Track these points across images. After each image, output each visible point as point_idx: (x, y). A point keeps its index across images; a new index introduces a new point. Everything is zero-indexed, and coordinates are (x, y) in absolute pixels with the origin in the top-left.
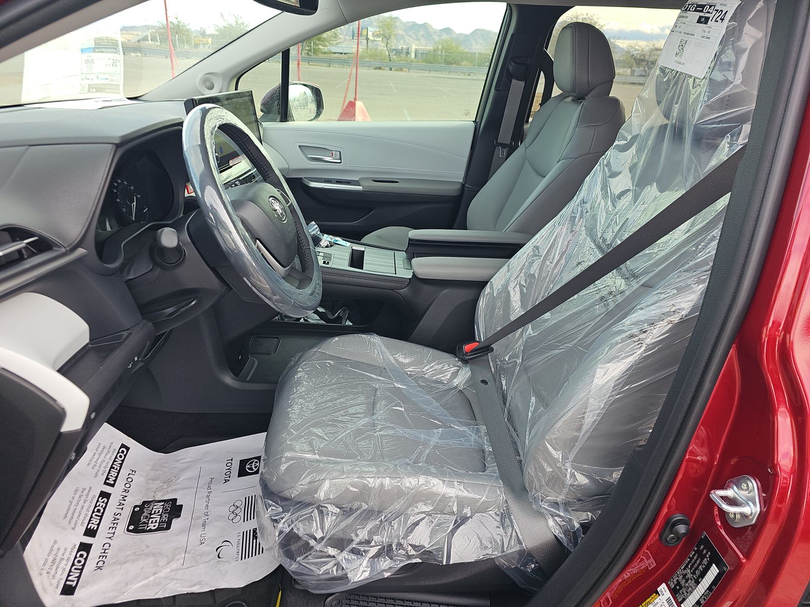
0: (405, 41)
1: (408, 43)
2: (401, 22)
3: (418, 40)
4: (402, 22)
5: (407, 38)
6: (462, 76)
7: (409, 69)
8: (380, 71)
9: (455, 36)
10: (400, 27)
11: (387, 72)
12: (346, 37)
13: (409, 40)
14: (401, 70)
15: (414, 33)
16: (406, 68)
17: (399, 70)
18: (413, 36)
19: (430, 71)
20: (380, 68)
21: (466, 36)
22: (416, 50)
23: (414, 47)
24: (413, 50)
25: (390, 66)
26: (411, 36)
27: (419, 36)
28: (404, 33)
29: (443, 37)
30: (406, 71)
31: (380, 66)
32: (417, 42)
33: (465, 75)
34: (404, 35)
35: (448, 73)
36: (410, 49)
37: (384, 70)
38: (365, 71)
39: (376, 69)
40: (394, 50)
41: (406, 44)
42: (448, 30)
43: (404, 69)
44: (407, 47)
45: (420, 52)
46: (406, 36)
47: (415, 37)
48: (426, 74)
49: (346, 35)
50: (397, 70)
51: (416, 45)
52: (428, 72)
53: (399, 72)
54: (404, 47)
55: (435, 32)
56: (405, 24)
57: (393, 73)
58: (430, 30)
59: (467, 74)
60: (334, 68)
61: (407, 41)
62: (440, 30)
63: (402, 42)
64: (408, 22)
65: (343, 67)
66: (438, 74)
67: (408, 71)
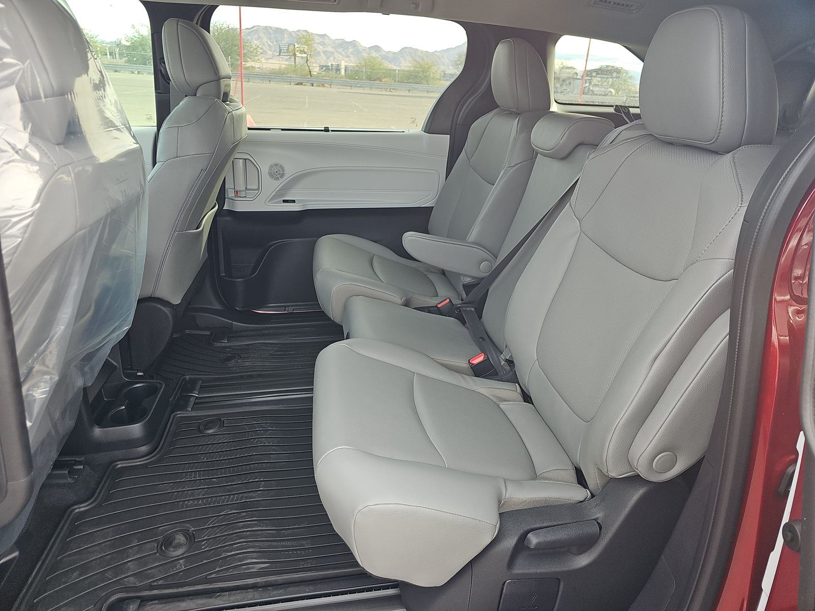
0: (334, 58)
1: (338, 60)
2: (330, 39)
3: (348, 57)
4: (332, 39)
5: (336, 55)
6: (384, 93)
7: (331, 85)
8: (301, 86)
9: (384, 53)
10: (329, 44)
11: (308, 88)
12: (275, 53)
13: (338, 57)
14: (323, 85)
15: (343, 51)
16: (327, 84)
17: (321, 85)
18: (343, 53)
19: (351, 86)
20: (301, 84)
21: (394, 53)
22: (346, 67)
23: (343, 64)
24: (343, 67)
25: (312, 82)
26: (340, 53)
27: (348, 53)
28: (333, 50)
29: (372, 55)
30: (328, 87)
31: (301, 81)
32: (347, 59)
33: (386, 91)
34: (333, 52)
35: (369, 89)
36: (340, 66)
37: (305, 85)
38: (286, 86)
39: (297, 84)
40: (323, 66)
41: (336, 61)
42: (377, 48)
43: (326, 85)
44: (337, 63)
45: (349, 68)
46: (335, 52)
47: (344, 54)
48: (348, 90)
49: (274, 51)
50: (319, 86)
51: (346, 62)
52: (349, 88)
53: (320, 88)
54: (334, 63)
55: (364, 50)
56: (334, 41)
57: (315, 88)
58: (360, 48)
59: (388, 90)
60: (252, 83)
61: (337, 57)
62: (369, 48)
63: (331, 58)
64: (337, 39)
65: (263, 83)
66: (361, 91)
67: (329, 86)
